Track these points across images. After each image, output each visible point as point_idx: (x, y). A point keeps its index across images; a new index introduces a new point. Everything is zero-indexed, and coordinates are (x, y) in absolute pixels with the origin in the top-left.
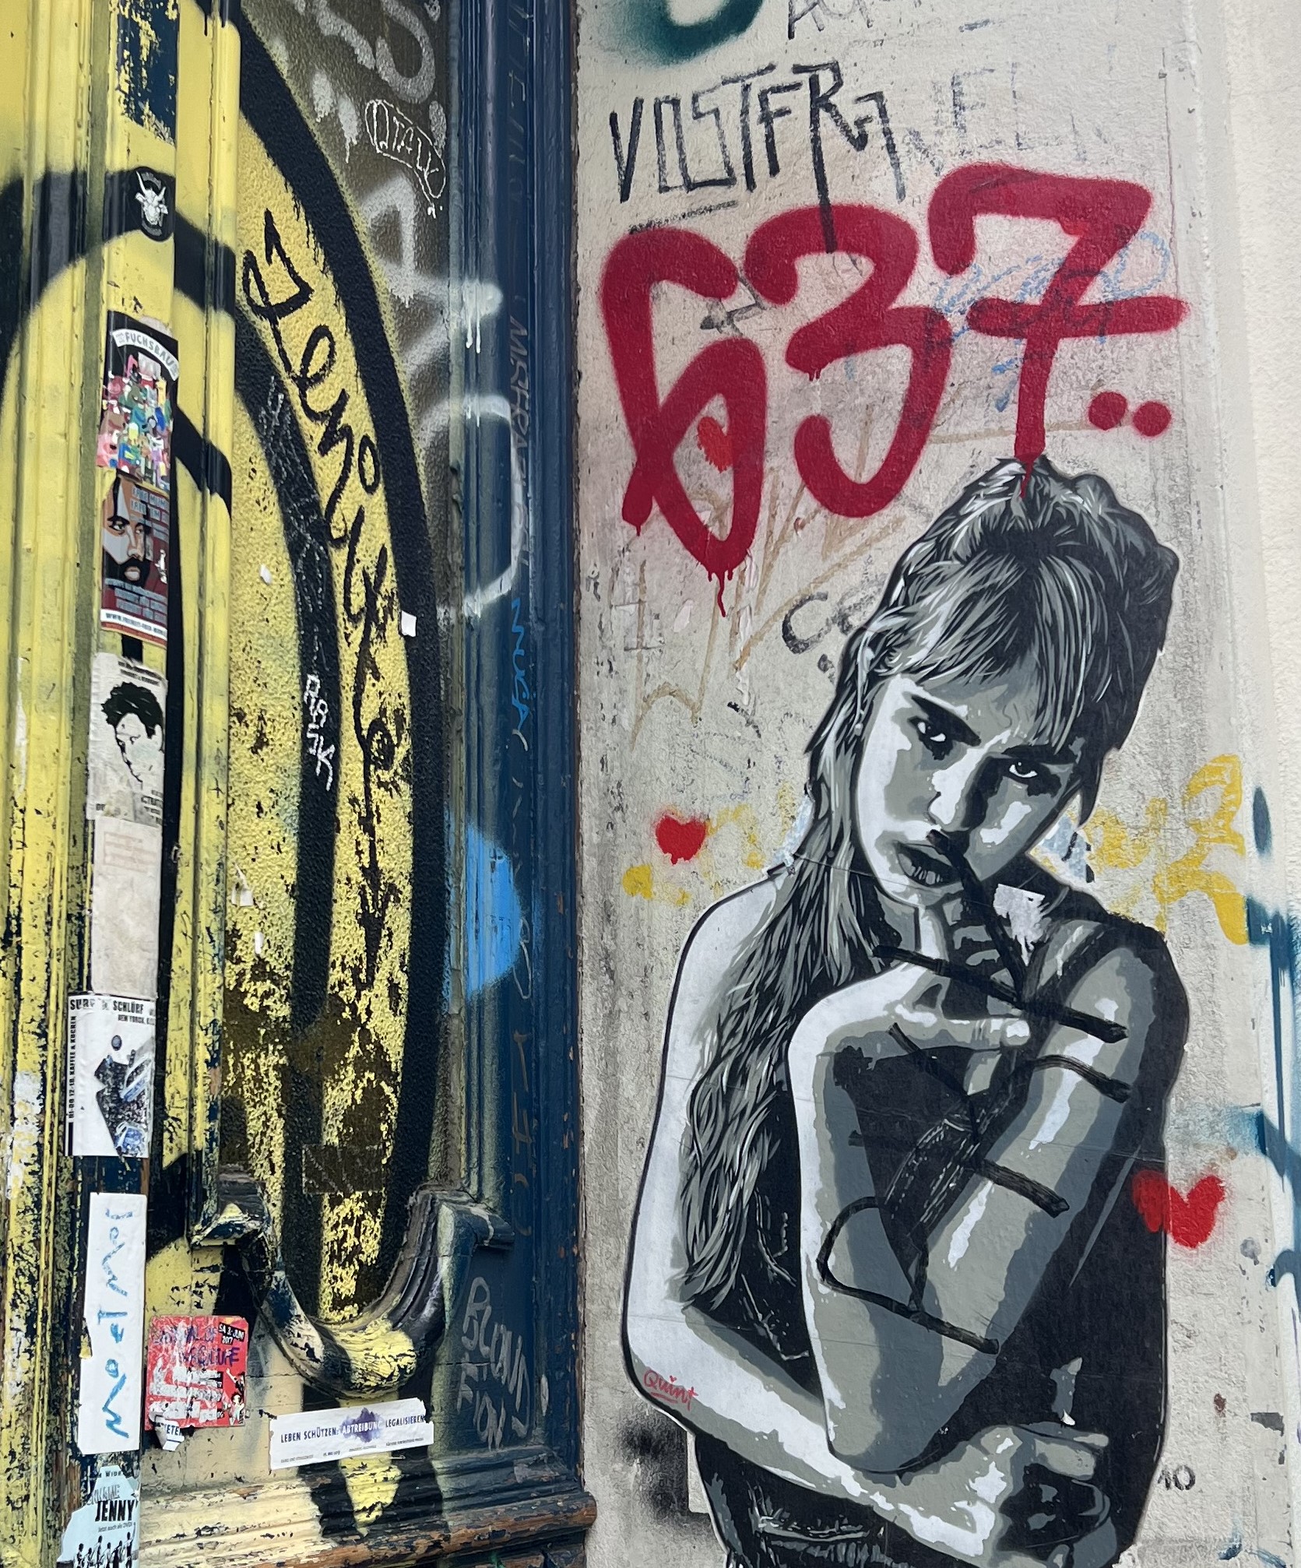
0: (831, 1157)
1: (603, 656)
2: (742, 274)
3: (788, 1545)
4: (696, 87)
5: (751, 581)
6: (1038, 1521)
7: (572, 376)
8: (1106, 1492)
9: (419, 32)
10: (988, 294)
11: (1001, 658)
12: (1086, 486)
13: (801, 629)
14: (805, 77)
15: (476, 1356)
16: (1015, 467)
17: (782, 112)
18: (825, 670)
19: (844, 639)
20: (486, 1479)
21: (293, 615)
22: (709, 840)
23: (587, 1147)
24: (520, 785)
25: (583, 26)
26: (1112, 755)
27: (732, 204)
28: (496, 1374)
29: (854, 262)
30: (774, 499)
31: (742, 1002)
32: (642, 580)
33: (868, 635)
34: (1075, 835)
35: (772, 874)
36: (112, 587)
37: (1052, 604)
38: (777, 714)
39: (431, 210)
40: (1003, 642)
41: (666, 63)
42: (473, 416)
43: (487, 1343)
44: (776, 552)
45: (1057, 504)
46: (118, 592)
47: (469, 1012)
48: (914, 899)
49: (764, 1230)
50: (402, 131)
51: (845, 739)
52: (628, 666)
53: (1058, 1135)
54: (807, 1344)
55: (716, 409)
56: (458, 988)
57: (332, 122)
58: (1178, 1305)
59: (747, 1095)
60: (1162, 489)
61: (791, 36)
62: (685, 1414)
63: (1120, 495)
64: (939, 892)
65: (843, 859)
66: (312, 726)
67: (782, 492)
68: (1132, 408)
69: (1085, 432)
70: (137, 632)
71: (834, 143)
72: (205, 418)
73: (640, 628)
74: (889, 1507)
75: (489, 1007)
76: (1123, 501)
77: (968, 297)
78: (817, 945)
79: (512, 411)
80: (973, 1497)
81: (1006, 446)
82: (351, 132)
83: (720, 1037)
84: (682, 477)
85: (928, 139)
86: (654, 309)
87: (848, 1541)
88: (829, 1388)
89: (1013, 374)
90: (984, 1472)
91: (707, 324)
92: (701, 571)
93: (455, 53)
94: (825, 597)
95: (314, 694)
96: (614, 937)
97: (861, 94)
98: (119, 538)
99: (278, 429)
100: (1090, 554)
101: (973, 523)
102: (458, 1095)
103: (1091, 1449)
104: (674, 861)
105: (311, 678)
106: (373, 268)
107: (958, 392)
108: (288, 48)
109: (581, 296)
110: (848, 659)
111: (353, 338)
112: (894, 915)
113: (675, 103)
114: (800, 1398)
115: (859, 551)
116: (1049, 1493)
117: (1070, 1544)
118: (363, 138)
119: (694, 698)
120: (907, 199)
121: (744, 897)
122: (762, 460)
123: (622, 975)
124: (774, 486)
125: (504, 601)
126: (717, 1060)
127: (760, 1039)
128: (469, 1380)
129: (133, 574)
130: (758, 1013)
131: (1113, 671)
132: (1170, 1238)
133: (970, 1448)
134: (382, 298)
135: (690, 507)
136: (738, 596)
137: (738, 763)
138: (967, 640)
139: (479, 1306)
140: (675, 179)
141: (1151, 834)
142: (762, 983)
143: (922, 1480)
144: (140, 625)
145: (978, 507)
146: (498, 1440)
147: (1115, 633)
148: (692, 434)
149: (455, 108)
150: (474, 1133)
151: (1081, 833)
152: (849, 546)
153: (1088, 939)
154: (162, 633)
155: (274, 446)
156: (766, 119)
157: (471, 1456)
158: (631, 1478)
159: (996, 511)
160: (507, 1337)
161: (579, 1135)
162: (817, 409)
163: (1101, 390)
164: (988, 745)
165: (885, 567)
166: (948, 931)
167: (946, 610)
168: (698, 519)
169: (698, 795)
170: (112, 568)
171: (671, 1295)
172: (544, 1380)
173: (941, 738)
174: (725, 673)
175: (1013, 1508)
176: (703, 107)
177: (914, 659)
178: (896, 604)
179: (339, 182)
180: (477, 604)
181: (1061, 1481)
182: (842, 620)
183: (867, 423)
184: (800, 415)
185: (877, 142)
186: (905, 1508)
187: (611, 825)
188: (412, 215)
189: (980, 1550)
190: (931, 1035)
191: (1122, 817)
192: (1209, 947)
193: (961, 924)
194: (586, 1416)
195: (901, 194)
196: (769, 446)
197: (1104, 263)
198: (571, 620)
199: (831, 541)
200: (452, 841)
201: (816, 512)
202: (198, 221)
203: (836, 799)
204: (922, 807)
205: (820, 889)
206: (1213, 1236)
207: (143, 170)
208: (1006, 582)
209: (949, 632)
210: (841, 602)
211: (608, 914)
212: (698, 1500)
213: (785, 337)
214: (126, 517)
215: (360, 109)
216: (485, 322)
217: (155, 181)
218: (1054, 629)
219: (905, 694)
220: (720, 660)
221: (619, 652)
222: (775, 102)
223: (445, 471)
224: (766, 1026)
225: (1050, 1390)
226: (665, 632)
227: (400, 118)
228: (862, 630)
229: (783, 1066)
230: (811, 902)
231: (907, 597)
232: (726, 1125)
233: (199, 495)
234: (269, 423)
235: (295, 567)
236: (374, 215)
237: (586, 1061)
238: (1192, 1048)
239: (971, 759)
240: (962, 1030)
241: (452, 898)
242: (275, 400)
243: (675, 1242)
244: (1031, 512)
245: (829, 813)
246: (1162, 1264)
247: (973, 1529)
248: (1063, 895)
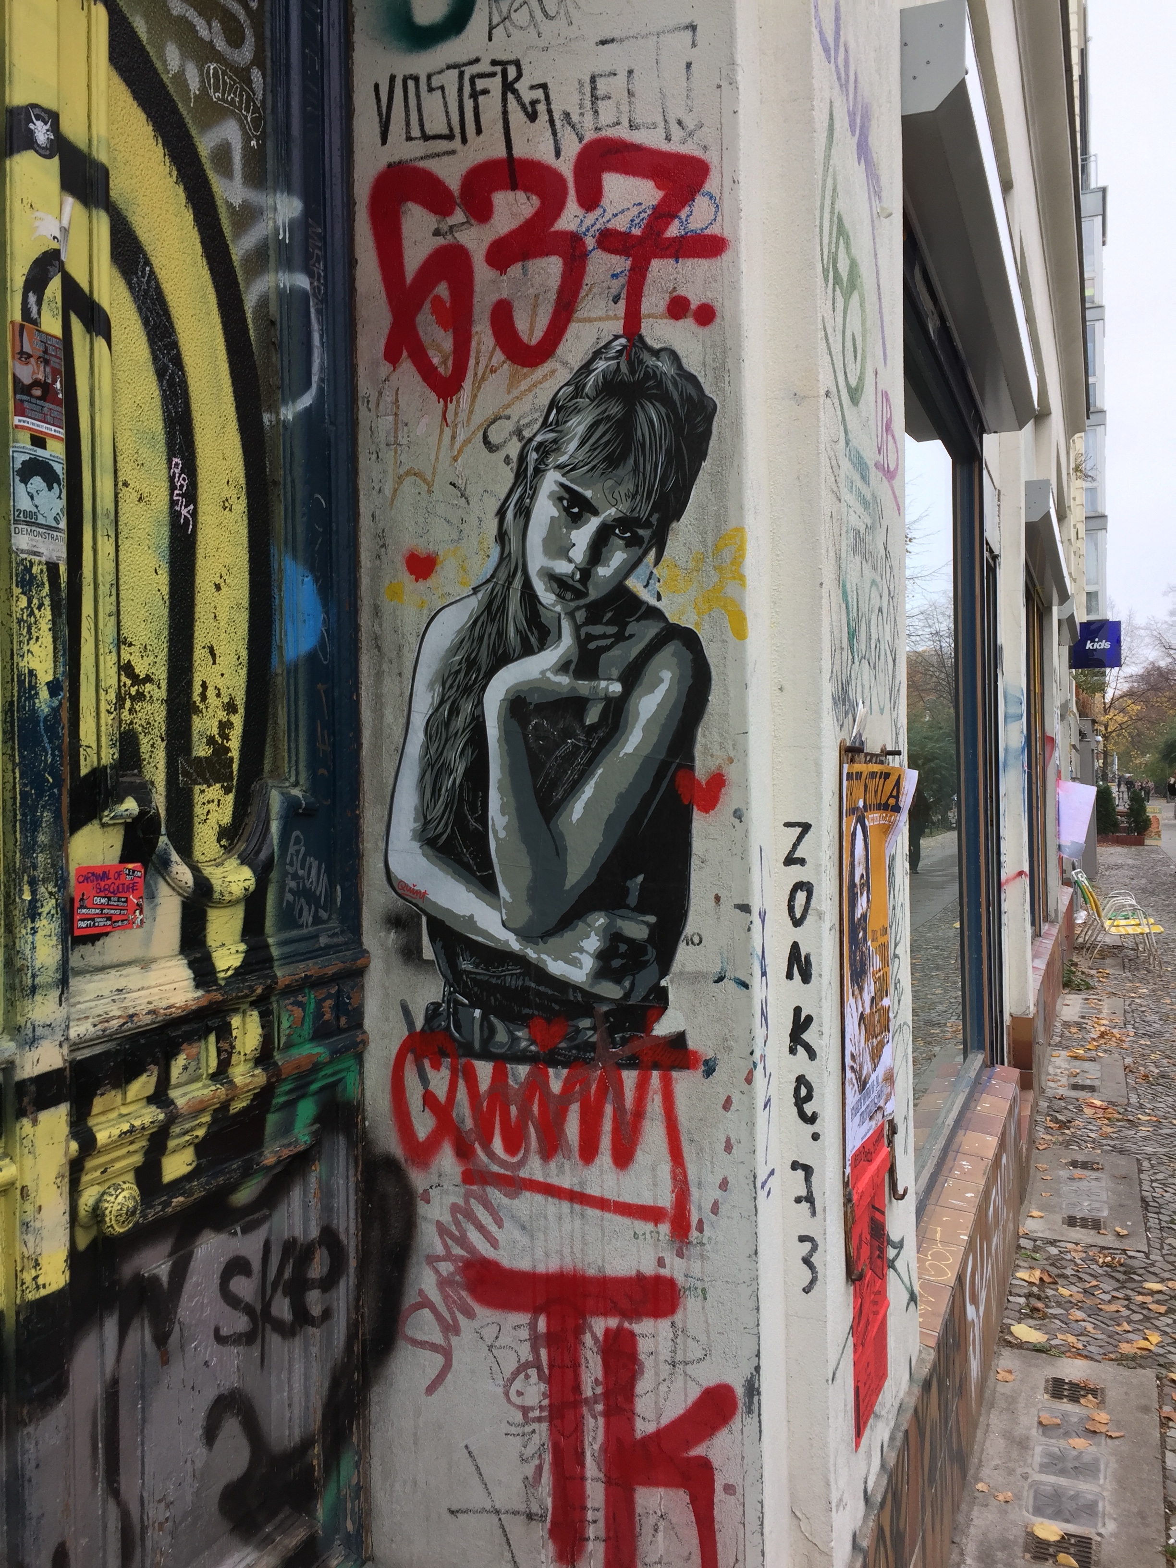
0: (507, 760)
1: (373, 449)
2: (458, 201)
3: (478, 977)
4: (430, 70)
5: (464, 405)
6: (616, 963)
7: (352, 263)
8: (653, 947)
9: (242, 16)
10: (610, 226)
11: (613, 462)
12: (664, 356)
13: (495, 437)
14: (498, 69)
15: (295, 876)
16: (623, 341)
17: (485, 92)
18: (508, 464)
19: (519, 445)
20: (302, 946)
21: (161, 418)
22: (438, 568)
23: (365, 752)
24: (321, 530)
25: (357, 20)
26: (674, 525)
27: (453, 152)
28: (308, 886)
29: (528, 198)
30: (478, 352)
31: (457, 668)
32: (397, 400)
33: (534, 443)
34: (652, 573)
35: (475, 590)
36: (22, 401)
37: (642, 431)
38: (481, 491)
39: (254, 143)
40: (614, 451)
41: (411, 51)
42: (285, 286)
43: (303, 868)
44: (479, 387)
45: (647, 366)
46: (26, 405)
47: (288, 672)
48: (558, 608)
49: (468, 802)
50: (231, 87)
51: (520, 508)
52: (388, 456)
53: (635, 749)
54: (490, 866)
55: (442, 290)
56: (281, 656)
57: (180, 78)
58: (698, 845)
59: (460, 722)
60: (709, 360)
61: (490, 39)
62: (421, 905)
63: (684, 361)
64: (573, 604)
65: (517, 583)
66: (176, 492)
67: (483, 348)
68: (693, 307)
69: (665, 321)
70: (41, 432)
71: (517, 116)
72: (91, 283)
73: (396, 432)
74: (534, 956)
75: (301, 670)
76: (685, 366)
77: (597, 226)
78: (501, 634)
79: (311, 284)
80: (582, 950)
81: (617, 327)
82: (194, 85)
83: (444, 688)
84: (421, 333)
85: (575, 118)
86: (403, 220)
87: (512, 975)
88: (503, 892)
89: (623, 280)
90: (588, 937)
91: (437, 233)
92: (433, 396)
93: (268, 33)
94: (508, 418)
95: (177, 471)
96: (381, 626)
97: (534, 83)
98: (25, 367)
99: (146, 292)
100: (665, 399)
101: (597, 375)
102: (282, 720)
103: (647, 923)
104: (417, 581)
105: (175, 460)
106: (212, 182)
107: (590, 290)
108: (147, 23)
109: (357, 208)
110: (522, 458)
111: (199, 230)
112: (546, 618)
113: (416, 79)
114: (487, 897)
115: (529, 390)
116: (623, 948)
117: (633, 975)
118: (203, 89)
119: (429, 479)
120: (561, 158)
121: (459, 604)
122: (471, 326)
123: (385, 649)
124: (478, 344)
125: (308, 410)
126: (442, 702)
127: (467, 690)
128: (291, 891)
129: (37, 392)
130: (466, 674)
131: (676, 473)
132: (695, 808)
133: (581, 924)
134: (219, 203)
135: (427, 355)
136: (456, 414)
137: (456, 521)
138: (593, 449)
139: (297, 847)
140: (416, 132)
141: (695, 573)
142: (469, 656)
143: (553, 941)
144: (43, 427)
145: (601, 365)
146: (310, 923)
147: (679, 448)
148: (427, 306)
149: (269, 72)
150: (293, 745)
151: (655, 571)
152: (524, 385)
153: (657, 635)
154: (61, 433)
155: (144, 303)
156: (474, 95)
157: (294, 933)
158: (390, 941)
159: (611, 368)
160: (315, 864)
161: (360, 745)
162: (504, 295)
163: (675, 294)
164: (603, 516)
165: (544, 400)
166: (577, 628)
167: (581, 430)
168: (431, 362)
169: (431, 539)
170: (20, 388)
171: (414, 838)
172: (338, 888)
173: (576, 510)
174: (448, 463)
175: (602, 956)
176: (435, 83)
177: (563, 459)
178: (551, 424)
179: (187, 120)
180: (288, 413)
181: (630, 941)
182: (519, 433)
183: (535, 306)
184: (495, 298)
185: (543, 117)
186: (544, 957)
187: (378, 557)
188: (239, 146)
189: (584, 979)
190: (565, 690)
191: (679, 563)
192: (724, 641)
193: (586, 623)
194: (364, 907)
195: (558, 154)
196: (475, 317)
197: (680, 210)
198: (353, 424)
199: (513, 382)
200: (276, 566)
201: (504, 362)
202: (82, 144)
203: (514, 545)
204: (563, 551)
205: (504, 600)
206: (718, 806)
207: (34, 106)
208: (616, 415)
209: (582, 444)
210: (518, 421)
211: (377, 612)
212: (428, 953)
213: (485, 245)
214: (30, 351)
215: (201, 70)
216: (292, 222)
217: (43, 114)
218: (643, 445)
219: (556, 482)
220: (445, 456)
221: (383, 446)
222: (480, 84)
223: (268, 323)
224: (471, 682)
225: (626, 892)
226: (411, 435)
227: (230, 78)
228: (531, 440)
229: (479, 707)
230: (498, 608)
231: (557, 421)
232: (447, 741)
233: (88, 336)
234: (140, 287)
235: (161, 386)
236: (212, 144)
237: (364, 701)
238: (714, 698)
239: (594, 523)
240: (584, 687)
241: (277, 601)
242: (144, 270)
243: (416, 809)
244: (632, 371)
245: (510, 553)
246: (690, 822)
247: (581, 968)
248: (643, 609)
